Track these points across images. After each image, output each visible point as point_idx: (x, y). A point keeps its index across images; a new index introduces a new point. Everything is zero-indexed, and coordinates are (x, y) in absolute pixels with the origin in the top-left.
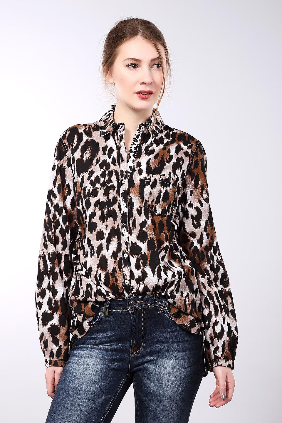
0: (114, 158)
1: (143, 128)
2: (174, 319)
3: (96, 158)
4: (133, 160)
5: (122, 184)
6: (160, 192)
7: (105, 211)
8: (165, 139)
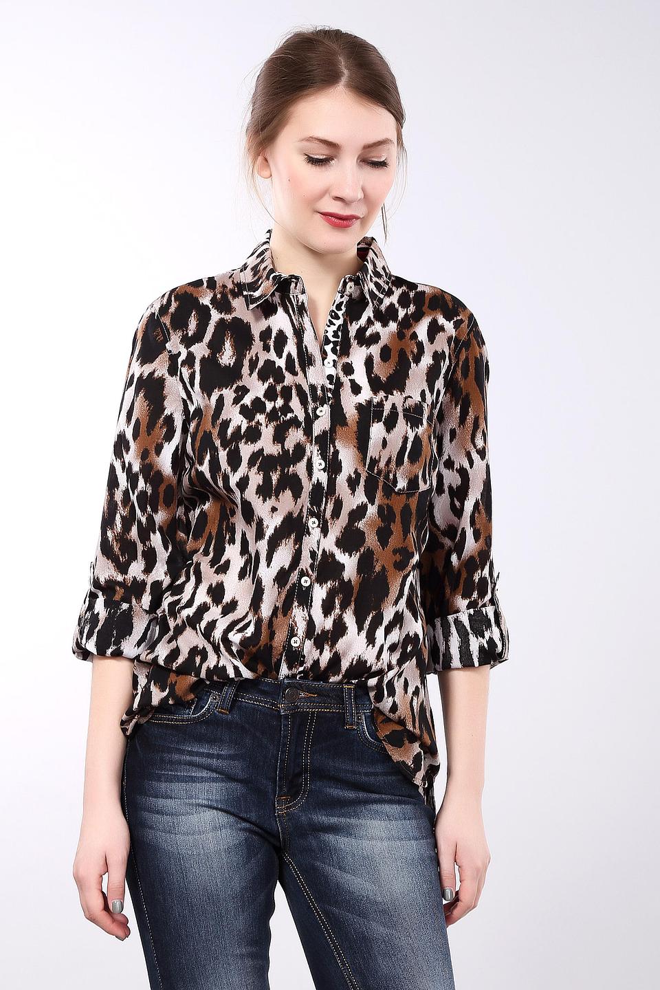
0: (289, 355)
1: (351, 287)
2: (388, 747)
3: (248, 357)
4: (334, 361)
5: (317, 417)
6: (406, 439)
7: (275, 478)
8: (400, 309)
